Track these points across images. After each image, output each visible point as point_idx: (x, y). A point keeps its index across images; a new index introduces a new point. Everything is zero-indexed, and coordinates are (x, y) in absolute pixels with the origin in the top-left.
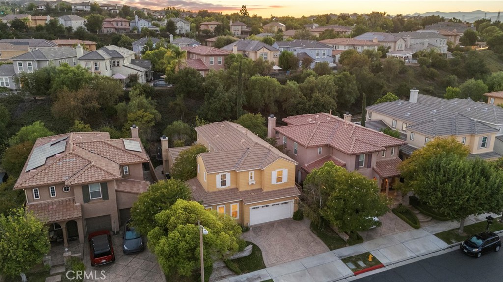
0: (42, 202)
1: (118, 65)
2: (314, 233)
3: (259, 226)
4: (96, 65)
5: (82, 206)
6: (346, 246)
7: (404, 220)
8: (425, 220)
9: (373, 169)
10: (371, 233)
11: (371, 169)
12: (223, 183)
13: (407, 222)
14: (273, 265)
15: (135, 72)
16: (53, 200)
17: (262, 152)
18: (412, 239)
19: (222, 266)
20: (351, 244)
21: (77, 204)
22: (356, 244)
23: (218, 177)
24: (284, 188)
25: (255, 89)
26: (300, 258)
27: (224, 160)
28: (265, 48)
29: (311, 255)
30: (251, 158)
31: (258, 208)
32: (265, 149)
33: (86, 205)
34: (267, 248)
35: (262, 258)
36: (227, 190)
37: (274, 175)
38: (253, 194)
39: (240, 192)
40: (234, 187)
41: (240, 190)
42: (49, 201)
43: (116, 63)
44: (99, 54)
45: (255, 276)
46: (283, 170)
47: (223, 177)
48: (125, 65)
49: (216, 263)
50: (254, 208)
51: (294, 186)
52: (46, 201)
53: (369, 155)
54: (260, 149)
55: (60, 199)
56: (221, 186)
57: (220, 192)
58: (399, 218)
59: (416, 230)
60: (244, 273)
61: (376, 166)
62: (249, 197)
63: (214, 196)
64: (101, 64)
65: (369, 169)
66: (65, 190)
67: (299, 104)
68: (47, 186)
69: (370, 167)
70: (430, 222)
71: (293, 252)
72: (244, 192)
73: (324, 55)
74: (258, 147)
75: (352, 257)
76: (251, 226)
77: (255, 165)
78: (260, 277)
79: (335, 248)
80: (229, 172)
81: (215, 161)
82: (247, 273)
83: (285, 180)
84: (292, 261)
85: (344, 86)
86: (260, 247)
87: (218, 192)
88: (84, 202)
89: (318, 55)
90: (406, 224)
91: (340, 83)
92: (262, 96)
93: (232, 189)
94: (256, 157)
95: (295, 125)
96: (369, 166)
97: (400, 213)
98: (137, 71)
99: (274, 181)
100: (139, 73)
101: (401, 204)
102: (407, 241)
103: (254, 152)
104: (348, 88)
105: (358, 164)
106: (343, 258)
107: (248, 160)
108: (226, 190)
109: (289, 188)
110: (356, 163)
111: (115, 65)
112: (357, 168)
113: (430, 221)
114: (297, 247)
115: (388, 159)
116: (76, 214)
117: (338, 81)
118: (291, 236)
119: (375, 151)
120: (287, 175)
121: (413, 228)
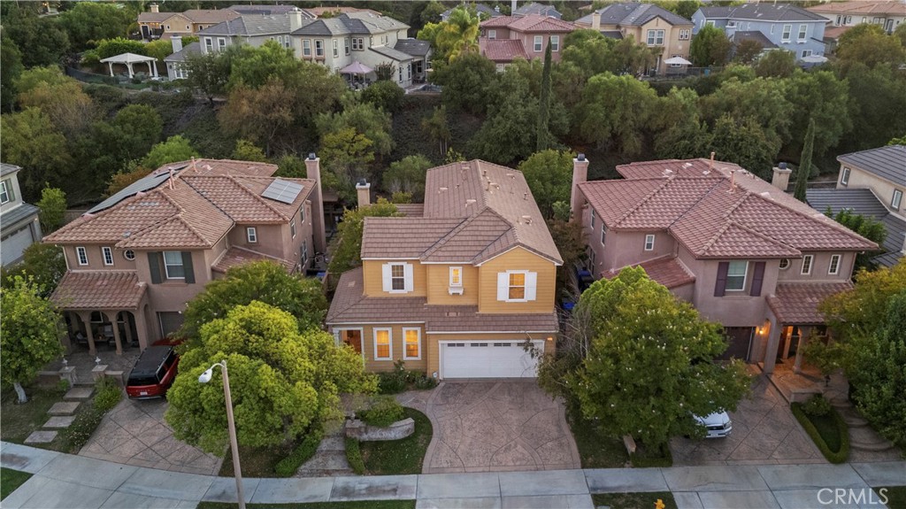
0: (91, 271)
1: (361, 47)
2: (568, 422)
3: (461, 382)
4: (318, 46)
5: (147, 289)
6: (623, 466)
7: (811, 435)
8: (871, 447)
9: (767, 299)
10: (705, 450)
11: (762, 298)
12: (398, 284)
13: (815, 441)
14: (439, 471)
15: (388, 61)
16: (108, 271)
17: (492, 228)
18: (805, 488)
19: (338, 448)
20: (636, 465)
21: (141, 284)
22: (650, 466)
23: (387, 271)
24: (528, 312)
25: (594, 102)
26: (506, 468)
27: (405, 236)
28: (660, 20)
29: (533, 468)
30: (463, 238)
31: (463, 345)
32: (503, 223)
33: (155, 287)
34: (448, 432)
35: (424, 452)
36: (404, 298)
37: (503, 281)
38: (452, 314)
39: (429, 307)
40: (419, 294)
41: (431, 302)
42: (102, 271)
43: (358, 44)
44: (326, 26)
45: (389, 485)
46: (526, 272)
47: (398, 271)
48: (373, 47)
49: (330, 441)
50: (453, 345)
51: (551, 312)
52: (96, 271)
53: (759, 264)
54: (492, 224)
55: (120, 271)
56: (394, 288)
57: (388, 300)
58: (800, 428)
59: (832, 466)
60: (372, 474)
61: (777, 292)
62: (441, 319)
63: (372, 306)
64: (328, 45)
65: (755, 298)
66: (129, 257)
67: (684, 138)
68: (99, 245)
69: (759, 294)
70: (884, 456)
71: (496, 453)
72: (435, 306)
73: (802, 35)
74: (487, 218)
75: (620, 495)
76: (444, 380)
77: (464, 254)
78: (395, 491)
79: (595, 465)
80: (408, 262)
81: (389, 236)
82: (376, 475)
83: (530, 294)
84: (484, 472)
85: (813, 105)
86: (435, 427)
87: (386, 299)
88: (153, 283)
89: (786, 36)
90: (810, 447)
91: (802, 96)
92: (607, 116)
93: (416, 298)
94: (475, 238)
95: (630, 178)
96: (755, 290)
97: (808, 416)
98: (391, 60)
99: (503, 294)
100: (396, 64)
101: (819, 395)
102: (786, 489)
103: (475, 228)
104: (823, 110)
105: (724, 285)
106: (599, 492)
107: (454, 243)
108: (402, 299)
109: (537, 315)
110: (718, 279)
111: (355, 47)
112: (720, 292)
113: (885, 451)
114: (513, 443)
115: (820, 281)
116: (131, 301)
117: (800, 93)
118: (514, 418)
119: (772, 258)
120: (535, 284)
121: (825, 460)
